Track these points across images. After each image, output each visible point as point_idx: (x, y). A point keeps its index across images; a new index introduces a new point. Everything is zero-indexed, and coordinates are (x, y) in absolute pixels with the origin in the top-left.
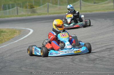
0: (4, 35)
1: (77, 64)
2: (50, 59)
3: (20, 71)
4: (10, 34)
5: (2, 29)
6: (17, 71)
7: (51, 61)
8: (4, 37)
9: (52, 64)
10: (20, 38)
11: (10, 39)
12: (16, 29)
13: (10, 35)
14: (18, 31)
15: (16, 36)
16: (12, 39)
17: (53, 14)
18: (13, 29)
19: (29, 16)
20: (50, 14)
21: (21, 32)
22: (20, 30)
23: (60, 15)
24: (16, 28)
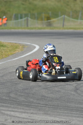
0: (4, 49)
1: (80, 95)
2: (48, 85)
3: (6, 98)
4: (11, 49)
5: (4, 42)
6: (3, 97)
7: (49, 88)
8: (2, 52)
9: (49, 92)
10: (21, 56)
11: (9, 56)
12: (20, 44)
13: (10, 51)
14: (21, 47)
15: (17, 52)
16: (11, 55)
17: (68, 29)
18: (16, 43)
19: (40, 29)
20: (65, 29)
21: (24, 47)
22: (24, 46)
23: (76, 31)
24: (20, 42)
